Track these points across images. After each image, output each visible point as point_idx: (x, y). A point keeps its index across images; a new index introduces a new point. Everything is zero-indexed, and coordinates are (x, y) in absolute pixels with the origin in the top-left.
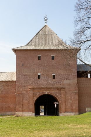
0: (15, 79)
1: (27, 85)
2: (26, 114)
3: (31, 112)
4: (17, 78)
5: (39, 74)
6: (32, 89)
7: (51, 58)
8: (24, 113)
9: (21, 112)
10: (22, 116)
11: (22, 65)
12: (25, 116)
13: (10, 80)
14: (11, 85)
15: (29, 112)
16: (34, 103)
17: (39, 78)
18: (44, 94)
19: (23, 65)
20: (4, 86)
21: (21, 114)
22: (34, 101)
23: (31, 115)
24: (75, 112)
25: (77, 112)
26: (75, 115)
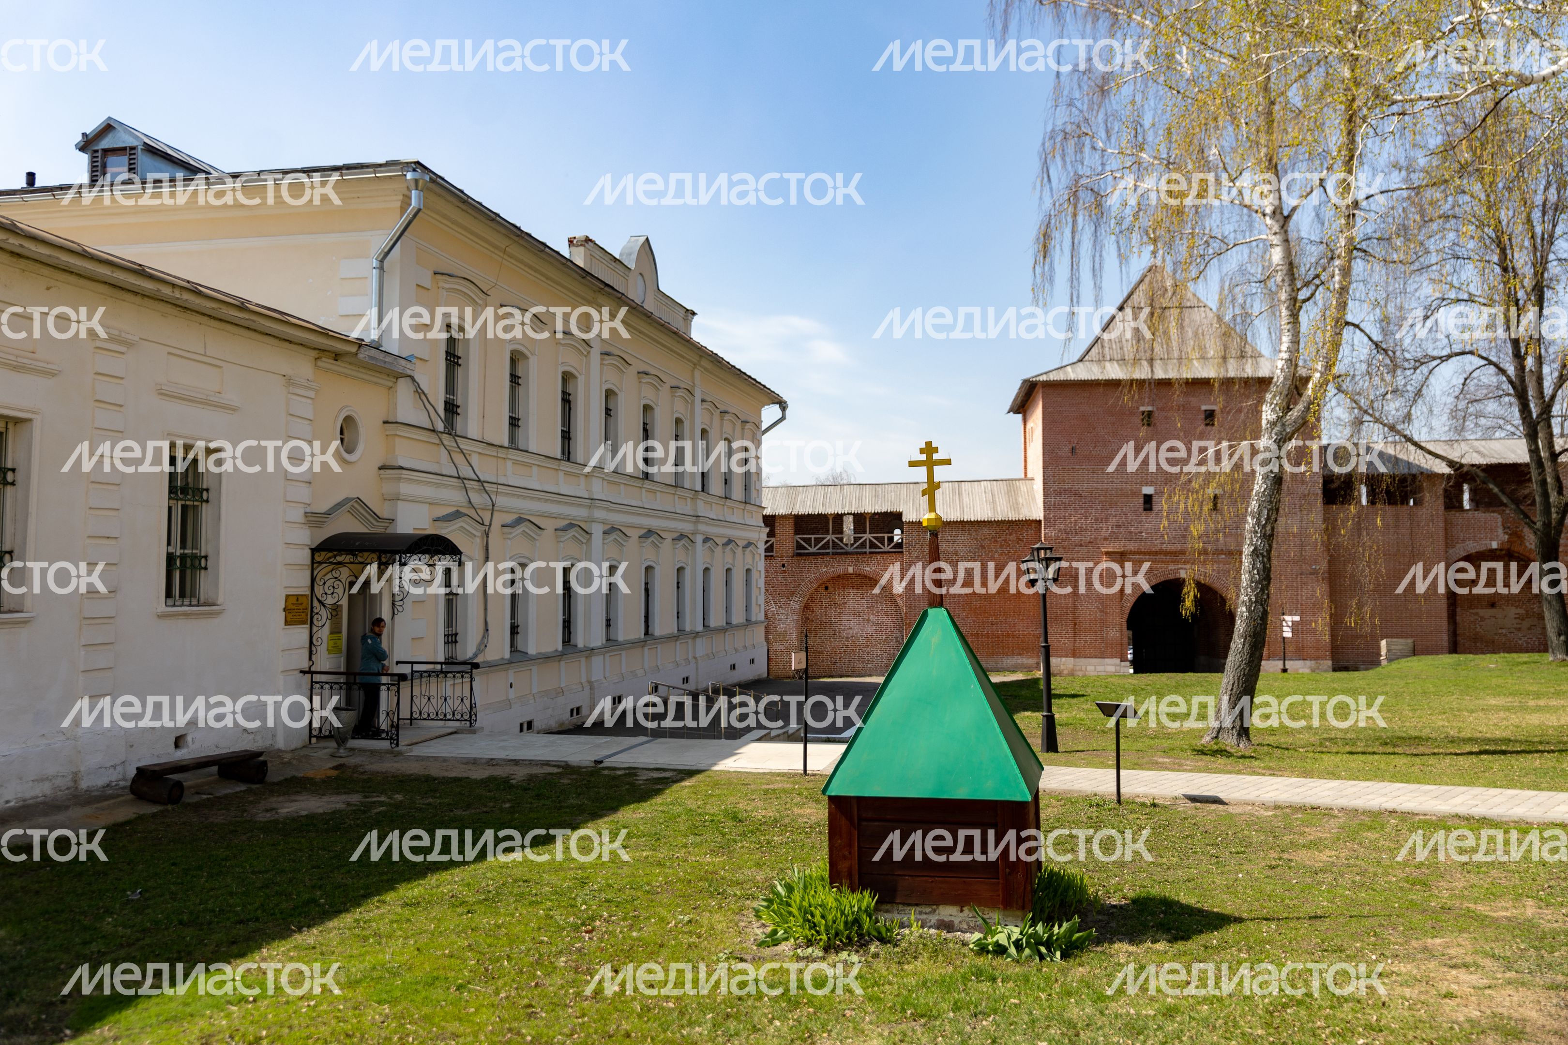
0: (1037, 511)
1: (1096, 539)
2: (1090, 668)
3: (1112, 657)
4: (1047, 508)
5: (1148, 490)
6: (1118, 556)
7: (1203, 416)
8: (1082, 661)
9: (1067, 656)
10: (1072, 674)
11: (1067, 449)
12: (1084, 676)
13: (1012, 516)
14: (1019, 540)
15: (1102, 655)
16: (1126, 616)
17: (1145, 509)
18: (1171, 577)
19: (1073, 450)
20: (987, 542)
21: (1071, 666)
22: (1127, 611)
23: (1111, 669)
24: (1316, 658)
25: (1324, 658)
26: (1313, 671)
